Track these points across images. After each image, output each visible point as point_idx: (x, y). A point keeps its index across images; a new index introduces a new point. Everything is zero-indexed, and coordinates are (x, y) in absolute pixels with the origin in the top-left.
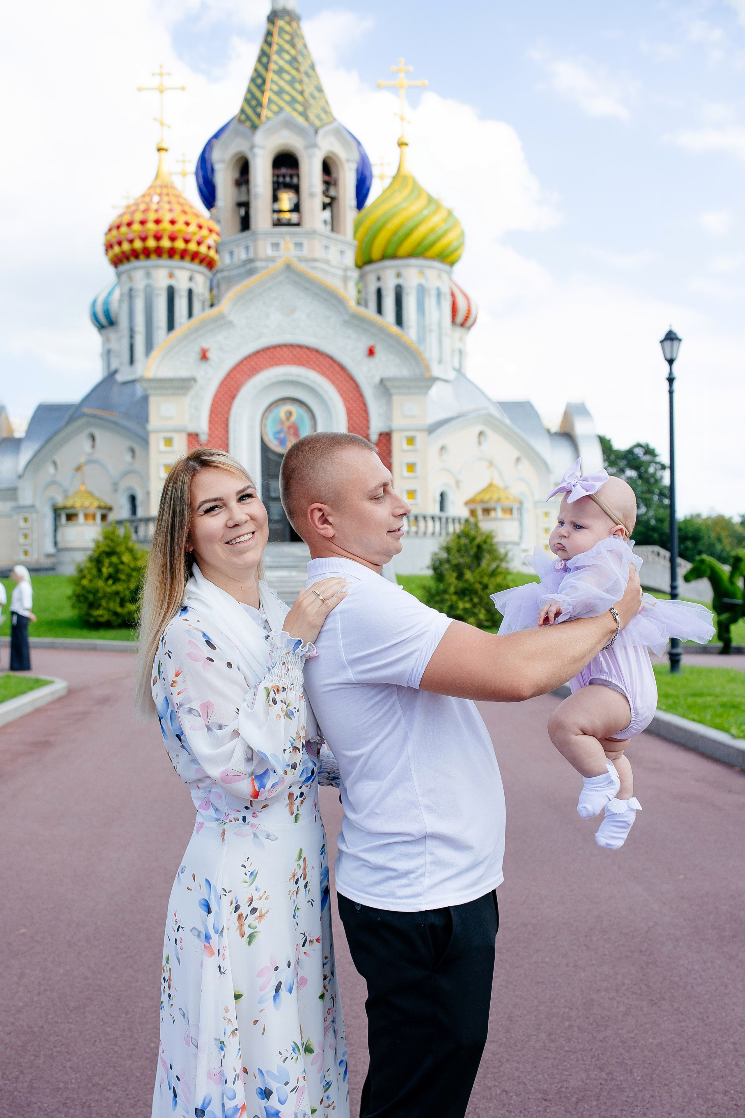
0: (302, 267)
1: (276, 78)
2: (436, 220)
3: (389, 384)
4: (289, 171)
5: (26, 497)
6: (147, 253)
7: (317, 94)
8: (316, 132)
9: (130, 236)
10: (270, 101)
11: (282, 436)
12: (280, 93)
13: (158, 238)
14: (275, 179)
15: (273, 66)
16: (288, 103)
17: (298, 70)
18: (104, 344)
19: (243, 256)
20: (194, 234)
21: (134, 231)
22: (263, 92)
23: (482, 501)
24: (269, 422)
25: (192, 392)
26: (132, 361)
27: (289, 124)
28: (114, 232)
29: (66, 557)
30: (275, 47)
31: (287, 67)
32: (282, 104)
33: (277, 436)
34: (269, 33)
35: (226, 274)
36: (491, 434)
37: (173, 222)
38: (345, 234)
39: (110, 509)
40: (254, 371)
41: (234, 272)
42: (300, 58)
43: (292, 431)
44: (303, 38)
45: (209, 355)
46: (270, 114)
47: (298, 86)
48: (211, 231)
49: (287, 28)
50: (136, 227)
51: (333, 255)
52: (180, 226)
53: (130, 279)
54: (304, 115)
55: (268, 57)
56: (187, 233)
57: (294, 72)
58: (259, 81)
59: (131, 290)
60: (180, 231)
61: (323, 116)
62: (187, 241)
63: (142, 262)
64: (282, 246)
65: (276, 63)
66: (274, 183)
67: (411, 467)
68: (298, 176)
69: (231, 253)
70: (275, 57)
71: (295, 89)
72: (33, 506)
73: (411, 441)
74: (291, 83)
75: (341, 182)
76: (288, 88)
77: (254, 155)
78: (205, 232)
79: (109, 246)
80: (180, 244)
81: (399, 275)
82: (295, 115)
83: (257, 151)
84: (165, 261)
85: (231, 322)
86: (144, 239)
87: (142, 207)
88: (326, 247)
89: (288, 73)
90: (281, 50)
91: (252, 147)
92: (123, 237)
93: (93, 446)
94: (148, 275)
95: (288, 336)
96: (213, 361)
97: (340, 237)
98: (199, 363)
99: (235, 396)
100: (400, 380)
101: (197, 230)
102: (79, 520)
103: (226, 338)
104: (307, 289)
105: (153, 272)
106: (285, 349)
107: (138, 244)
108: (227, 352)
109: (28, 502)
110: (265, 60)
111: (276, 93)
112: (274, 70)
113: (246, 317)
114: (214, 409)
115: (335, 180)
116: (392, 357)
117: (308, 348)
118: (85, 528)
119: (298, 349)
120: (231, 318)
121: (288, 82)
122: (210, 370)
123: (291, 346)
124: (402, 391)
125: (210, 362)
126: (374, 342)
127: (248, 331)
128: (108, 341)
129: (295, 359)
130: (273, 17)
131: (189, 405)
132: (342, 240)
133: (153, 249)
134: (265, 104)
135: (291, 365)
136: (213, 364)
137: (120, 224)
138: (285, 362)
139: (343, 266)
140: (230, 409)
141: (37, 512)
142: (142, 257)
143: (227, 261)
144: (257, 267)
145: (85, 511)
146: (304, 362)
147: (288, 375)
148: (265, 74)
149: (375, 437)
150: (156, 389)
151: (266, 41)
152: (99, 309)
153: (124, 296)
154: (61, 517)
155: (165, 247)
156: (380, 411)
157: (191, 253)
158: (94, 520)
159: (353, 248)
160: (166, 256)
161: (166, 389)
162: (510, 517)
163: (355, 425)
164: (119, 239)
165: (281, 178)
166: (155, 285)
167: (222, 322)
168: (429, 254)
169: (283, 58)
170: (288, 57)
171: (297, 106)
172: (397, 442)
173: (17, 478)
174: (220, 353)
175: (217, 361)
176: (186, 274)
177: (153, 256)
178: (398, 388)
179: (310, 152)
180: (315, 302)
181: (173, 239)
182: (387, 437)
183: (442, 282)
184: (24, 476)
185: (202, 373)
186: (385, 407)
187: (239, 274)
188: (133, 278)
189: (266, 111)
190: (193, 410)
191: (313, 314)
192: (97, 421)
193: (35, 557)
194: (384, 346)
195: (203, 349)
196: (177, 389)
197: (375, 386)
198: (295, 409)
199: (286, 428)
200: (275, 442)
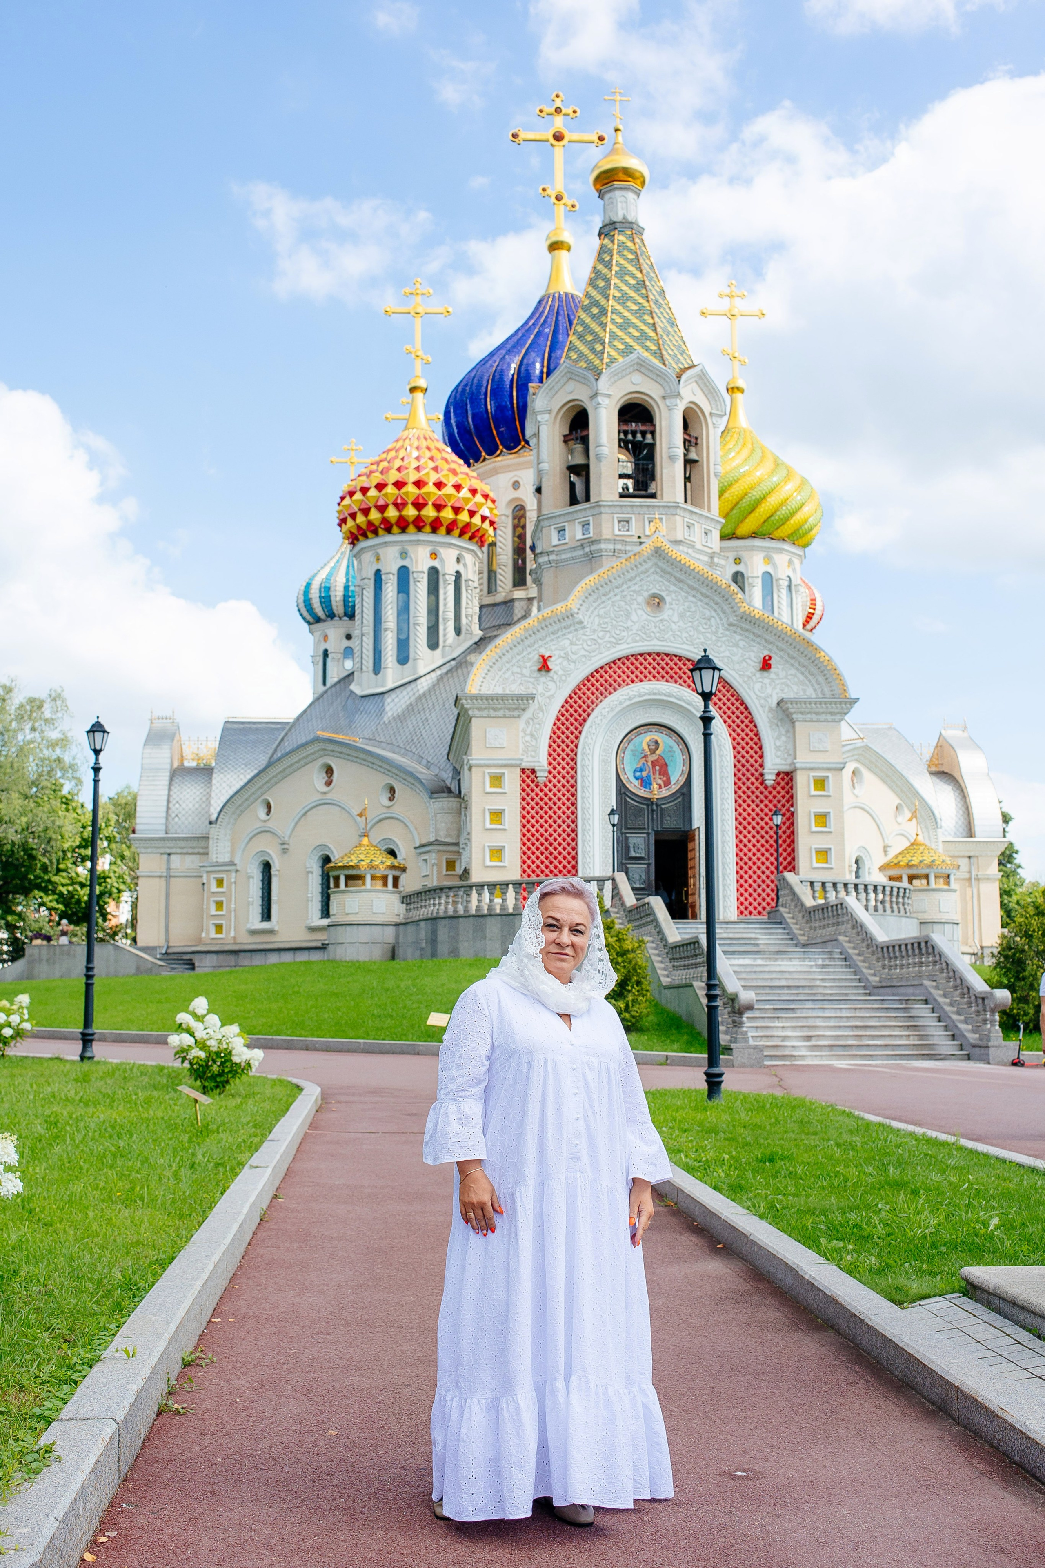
0: (675, 552)
1: (618, 307)
2: (789, 488)
3: (792, 708)
4: (642, 427)
5: (220, 851)
6: (403, 524)
7: (670, 328)
8: (679, 377)
9: (381, 503)
10: (613, 336)
11: (644, 774)
12: (625, 325)
13: (419, 505)
14: (622, 436)
15: (613, 292)
16: (636, 339)
17: (646, 298)
18: (317, 644)
19: (579, 536)
20: (467, 500)
21: (386, 495)
22: (603, 326)
23: (909, 866)
24: (628, 756)
25: (528, 714)
26: (377, 668)
27: (641, 366)
28: (358, 496)
29: (345, 935)
30: (615, 269)
31: (632, 294)
32: (629, 340)
33: (638, 774)
34: (602, 250)
35: (553, 557)
36: (866, 774)
37: (439, 485)
38: (709, 510)
39: (404, 870)
40: (610, 687)
41: (563, 556)
42: (647, 283)
43: (658, 768)
44: (649, 259)
45: (550, 664)
46: (613, 353)
47: (646, 317)
49: (629, 244)
50: (390, 490)
51: (697, 536)
52: (449, 490)
53: (378, 558)
54: (659, 354)
55: (608, 281)
56: (459, 498)
57: (641, 301)
58: (595, 310)
59: (378, 573)
60: (449, 496)
61: (680, 357)
62: (457, 510)
63: (396, 537)
64: (633, 522)
65: (617, 287)
66: (620, 440)
67: (822, 818)
68: (653, 433)
69: (561, 531)
70: (615, 281)
71: (644, 322)
72: (231, 863)
73: (821, 783)
74: (640, 312)
76: (635, 320)
77: (597, 405)
78: (479, 498)
80: (447, 514)
81: (738, 560)
82: (646, 354)
83: (600, 399)
84: (426, 536)
85: (581, 622)
86: (400, 506)
88: (689, 526)
89: (636, 303)
90: (622, 273)
91: (595, 395)
92: (371, 504)
93: (329, 783)
94: (404, 554)
95: (655, 642)
96: (556, 673)
97: (705, 513)
98: (536, 674)
99: (585, 720)
100: (805, 703)
101: (469, 495)
102: (364, 884)
103: (572, 644)
104: (680, 581)
105: (410, 549)
106: (650, 659)
107: (392, 513)
108: (574, 662)
109: (225, 858)
110: (601, 284)
111: (620, 327)
112: (614, 296)
113: (599, 616)
114: (555, 737)
115: (696, 438)
116: (793, 671)
117: (680, 658)
118: (373, 895)
119: (667, 659)
120: (580, 616)
121: (634, 313)
122: (551, 685)
123: (658, 654)
124: (808, 717)
125: (551, 673)
126: (770, 650)
127: (601, 634)
128: (326, 638)
129: (663, 673)
130: (608, 230)
131: (524, 731)
132: (707, 517)
133: (411, 520)
134: (607, 341)
135: (658, 680)
136: (555, 677)
137: (366, 485)
138: (650, 677)
139: (710, 551)
140: (577, 738)
141: (237, 871)
142: (395, 529)
143: (555, 542)
144: (600, 550)
145: (372, 872)
146: (676, 677)
147: (655, 694)
148: (603, 302)
149: (770, 779)
150: (479, 709)
151: (600, 259)
152: (315, 595)
153: (366, 581)
154: (337, 879)
155: (428, 517)
156: (778, 743)
157: (460, 525)
158: (385, 884)
159: (719, 527)
160: (428, 529)
161: (495, 709)
162: (946, 887)
163: (743, 761)
164: (363, 506)
165: (630, 437)
166: (412, 568)
167: (568, 622)
168: (777, 534)
169: (626, 283)
170: (632, 282)
171: (648, 343)
172: (803, 785)
173: (207, 822)
174: (565, 663)
175: (561, 672)
176: (453, 553)
177: (411, 528)
178: (802, 713)
179: (668, 402)
180: (691, 598)
181: (439, 507)
182: (787, 778)
183: (794, 570)
184: (219, 823)
185: (540, 689)
186: (784, 738)
187: (573, 559)
188: (382, 557)
189: (607, 349)
190: (528, 738)
191: (688, 614)
192: (337, 748)
193: (232, 934)
194: (781, 657)
195: (543, 657)
196: (509, 709)
197: (771, 710)
198: (663, 738)
199: (650, 764)
200: (636, 783)
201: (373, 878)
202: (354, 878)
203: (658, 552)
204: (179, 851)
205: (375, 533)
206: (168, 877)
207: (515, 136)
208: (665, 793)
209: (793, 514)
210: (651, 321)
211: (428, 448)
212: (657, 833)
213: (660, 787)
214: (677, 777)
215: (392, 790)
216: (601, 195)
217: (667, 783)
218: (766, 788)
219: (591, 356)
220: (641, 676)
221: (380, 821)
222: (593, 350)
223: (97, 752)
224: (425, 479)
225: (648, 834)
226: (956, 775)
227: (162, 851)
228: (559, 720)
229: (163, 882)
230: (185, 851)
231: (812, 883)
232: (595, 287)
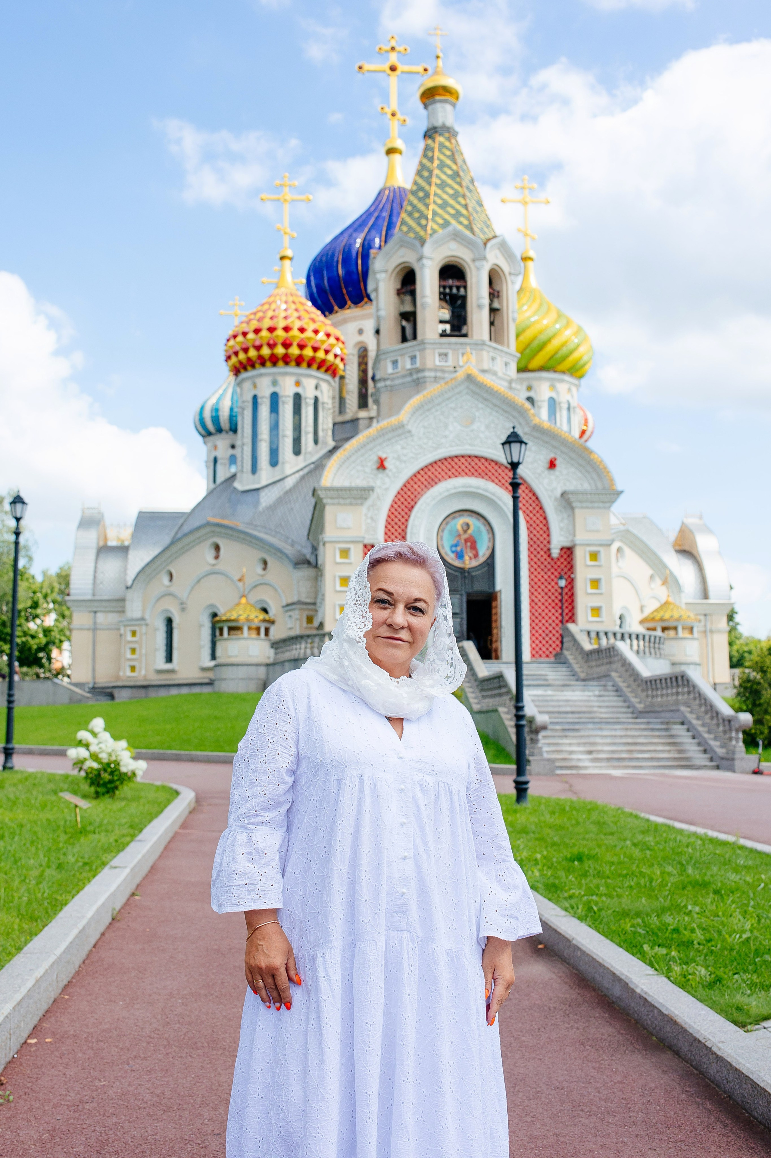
0: (483, 378)
1: (439, 192)
2: (568, 333)
3: (572, 498)
4: (457, 283)
5: (134, 610)
6: (274, 360)
7: (478, 208)
8: (485, 244)
9: (257, 343)
10: (435, 213)
11: (459, 549)
12: (444, 205)
13: (286, 345)
14: (442, 290)
15: (435, 180)
16: (452, 216)
17: (460, 184)
18: (209, 452)
19: (408, 366)
20: (323, 342)
21: (261, 338)
22: (427, 206)
23: (662, 620)
24: (446, 535)
25: (369, 502)
26: (254, 469)
27: (456, 236)
28: (240, 338)
29: (228, 673)
30: (436, 162)
31: (450, 181)
32: (447, 217)
33: (454, 549)
34: (427, 148)
35: (388, 383)
36: (627, 551)
37: (302, 330)
38: (508, 346)
39: (273, 622)
40: (432, 482)
41: (397, 382)
42: (461, 173)
43: (469, 544)
44: (462, 154)
45: (386, 464)
46: (435, 227)
47: (461, 200)
49: (447, 144)
50: (265, 333)
51: (498, 366)
52: (309, 334)
53: (255, 386)
54: (470, 228)
55: (431, 172)
56: (317, 341)
57: (457, 187)
58: (421, 194)
59: (255, 398)
60: (309, 339)
61: (486, 229)
62: (315, 349)
63: (269, 369)
64: (450, 356)
65: (438, 177)
66: (440, 293)
67: (596, 583)
68: (465, 287)
69: (395, 363)
70: (436, 172)
71: (459, 203)
72: (143, 619)
73: (594, 556)
74: (455, 196)
75: (504, 295)
76: (451, 202)
77: (423, 266)
78: (332, 340)
80: (308, 352)
82: (460, 227)
83: (425, 261)
84: (292, 369)
85: (409, 432)
86: (272, 346)
88: (493, 359)
89: (452, 188)
90: (442, 166)
91: (420, 258)
92: (250, 344)
93: (217, 557)
94: (275, 383)
95: (467, 447)
96: (391, 470)
97: (505, 349)
98: (375, 472)
99: (413, 507)
100: (582, 494)
101: (325, 338)
102: (242, 633)
103: (403, 448)
104: (486, 400)
105: (280, 379)
106: (463, 460)
107: (266, 351)
108: (405, 462)
109: (137, 614)
110: (426, 174)
111: (440, 206)
112: (436, 184)
113: (424, 427)
114: (390, 520)
115: (498, 292)
116: (573, 470)
117: (486, 459)
118: (249, 642)
119: (476, 460)
120: (409, 427)
121: (451, 196)
122: (387, 480)
123: (469, 457)
124: (585, 505)
125: (387, 471)
126: (555, 453)
127: (425, 441)
128: (215, 448)
129: (473, 471)
130: (430, 133)
131: (366, 515)
132: (506, 353)
133: (280, 356)
134: (430, 217)
135: (469, 476)
136: (390, 474)
137: (246, 330)
138: (463, 473)
139: (508, 378)
140: (407, 520)
141: (147, 625)
142: (268, 364)
143: (390, 370)
144: (425, 377)
145: (249, 624)
146: (483, 474)
147: (467, 487)
148: (427, 187)
149: (555, 552)
150: (332, 498)
151: (425, 156)
152: (207, 415)
153: (246, 404)
154: (221, 630)
155: (293, 355)
156: (562, 525)
157: (318, 361)
158: (259, 633)
159: (516, 360)
160: (293, 363)
161: (344, 498)
162: (689, 636)
163: (535, 539)
164: (244, 346)
165: (448, 290)
166: (281, 393)
167: (400, 431)
168: (561, 367)
169: (445, 173)
170: (450, 172)
171: (462, 219)
172: (580, 557)
173: (124, 588)
174: (398, 463)
175: (394, 470)
176: (312, 382)
177: (281, 363)
178: (581, 502)
179: (477, 263)
180: (494, 413)
181: (301, 347)
182: (568, 552)
183: (572, 396)
184: (134, 587)
185: (378, 483)
186: (566, 521)
187: (403, 384)
188: (258, 385)
189: (430, 224)
190: (369, 521)
191: (492, 425)
192: (224, 531)
193: (143, 672)
194: (564, 459)
195: (380, 458)
196: (355, 498)
197: (556, 499)
198: (472, 521)
199: (463, 541)
200: (452, 555)
201: (250, 629)
202: (234, 629)
203: (469, 378)
204: (103, 609)
205: (253, 366)
206: (94, 629)
207: (360, 68)
208: (475, 563)
209: (571, 352)
210: (463, 202)
211: (294, 302)
212: (468, 594)
213: (471, 558)
214: (483, 552)
215: (265, 563)
216: (426, 107)
217: (476, 556)
218: (552, 559)
219: (418, 229)
220: (456, 474)
221: (256, 586)
222: (419, 224)
223: (18, 520)
224: (291, 325)
225: (462, 595)
226: (694, 552)
227: (90, 609)
228: (392, 506)
229: (90, 634)
230: (107, 609)
231: (589, 633)
232: (421, 176)
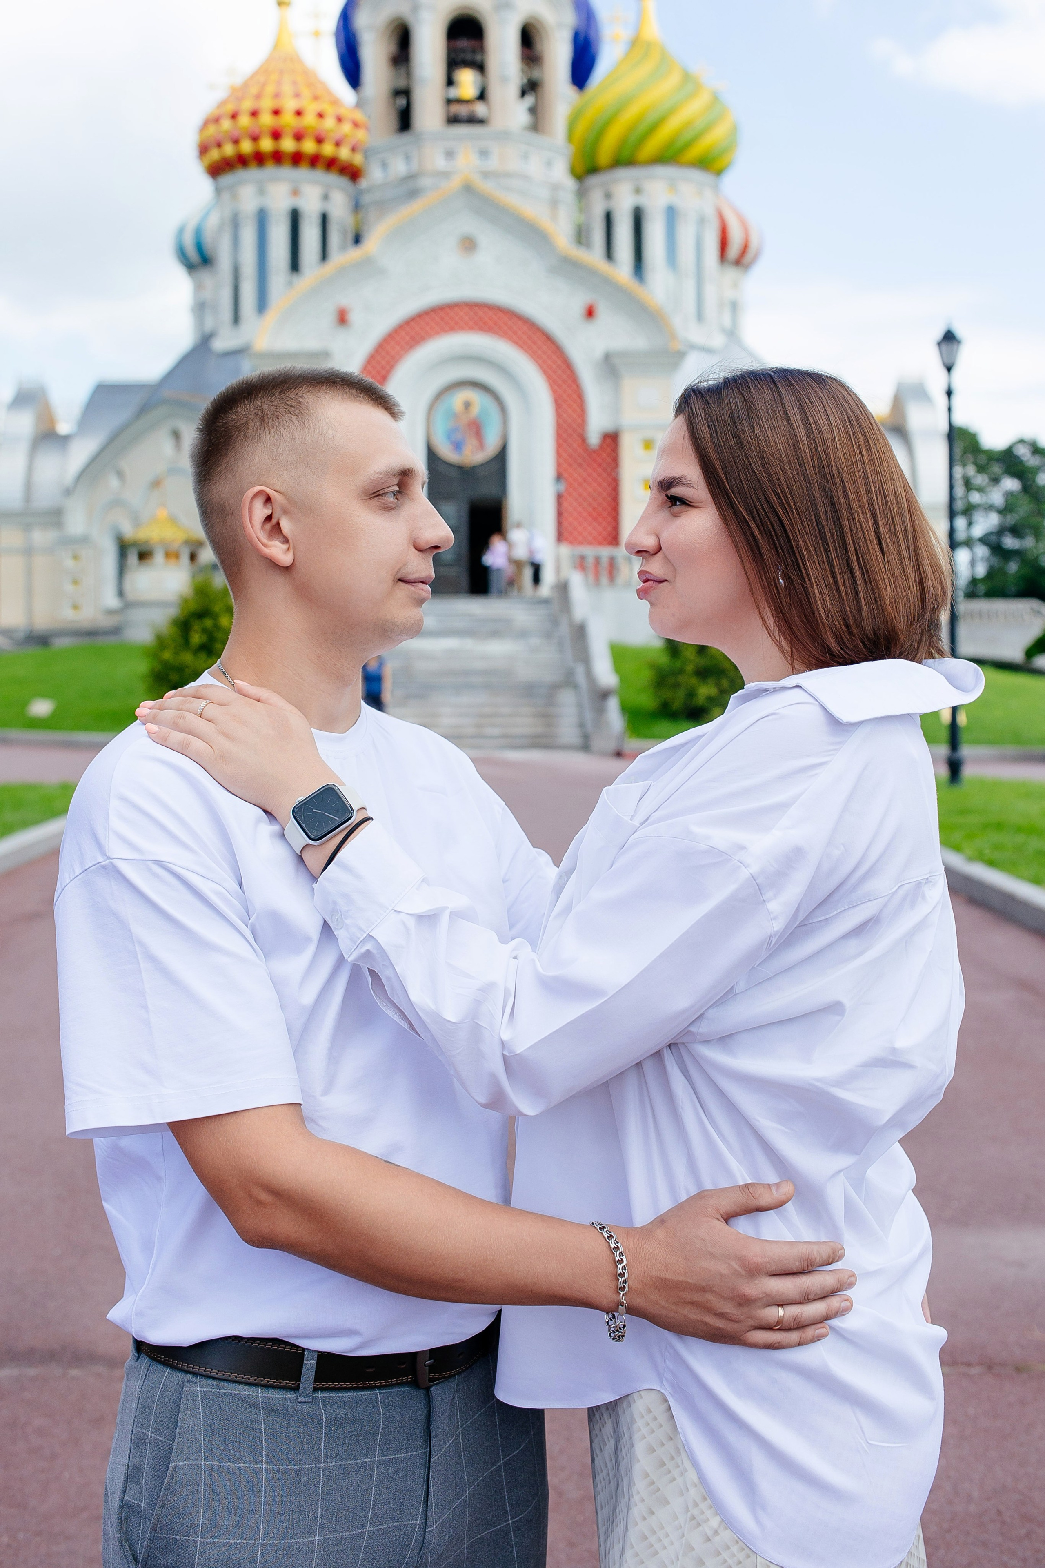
3: (617, 361)
4: (470, 44)
5: (76, 524)
6: (259, 158)
9: (235, 134)
11: (459, 435)
13: (276, 135)
14: (451, 53)
18: (195, 292)
19: (402, 169)
20: (331, 130)
21: (241, 127)
24: (439, 416)
26: (237, 320)
28: (212, 128)
29: (138, 615)
33: (449, 437)
43: (472, 430)
45: (350, 317)
48: (356, 125)
50: (244, 120)
53: (235, 198)
56: (320, 129)
59: (235, 214)
60: (310, 126)
62: (319, 140)
63: (253, 174)
68: (483, 50)
69: (385, 165)
72: (87, 538)
73: (647, 444)
78: (346, 128)
79: (203, 150)
80: (309, 147)
81: (638, 191)
84: (287, 172)
85: (383, 269)
86: (255, 138)
87: (254, 90)
93: (178, 449)
94: (261, 191)
96: (356, 327)
98: (334, 328)
100: (634, 355)
101: (336, 124)
105: (269, 187)
107: (247, 146)
108: (379, 310)
109: (80, 531)
116: (623, 319)
118: (165, 573)
122: (352, 338)
124: (636, 371)
125: (351, 328)
128: (202, 287)
133: (269, 153)
135: (475, 331)
136: (356, 330)
137: (220, 115)
142: (252, 165)
145: (168, 548)
147: (471, 348)
149: (594, 442)
152: (189, 239)
153: (225, 227)
155: (287, 150)
156: (604, 400)
157: (326, 158)
158: (180, 561)
160: (289, 163)
164: (218, 139)
166: (271, 209)
168: (686, 158)
172: (629, 445)
173: (64, 494)
174: (367, 315)
176: (318, 190)
177: (270, 163)
178: (631, 367)
181: (299, 137)
182: (612, 440)
184: (74, 492)
186: (609, 397)
188: (239, 197)
192: (184, 411)
195: (341, 309)
197: (597, 364)
198: (478, 397)
199: (464, 426)
200: (449, 448)
202: (145, 554)
204: (38, 524)
206: (29, 553)
208: (481, 457)
209: (700, 135)
212: (471, 501)
213: (474, 451)
214: (491, 442)
217: (483, 446)
218: (590, 453)
224: (283, 107)
225: (461, 502)
230: (44, 524)
